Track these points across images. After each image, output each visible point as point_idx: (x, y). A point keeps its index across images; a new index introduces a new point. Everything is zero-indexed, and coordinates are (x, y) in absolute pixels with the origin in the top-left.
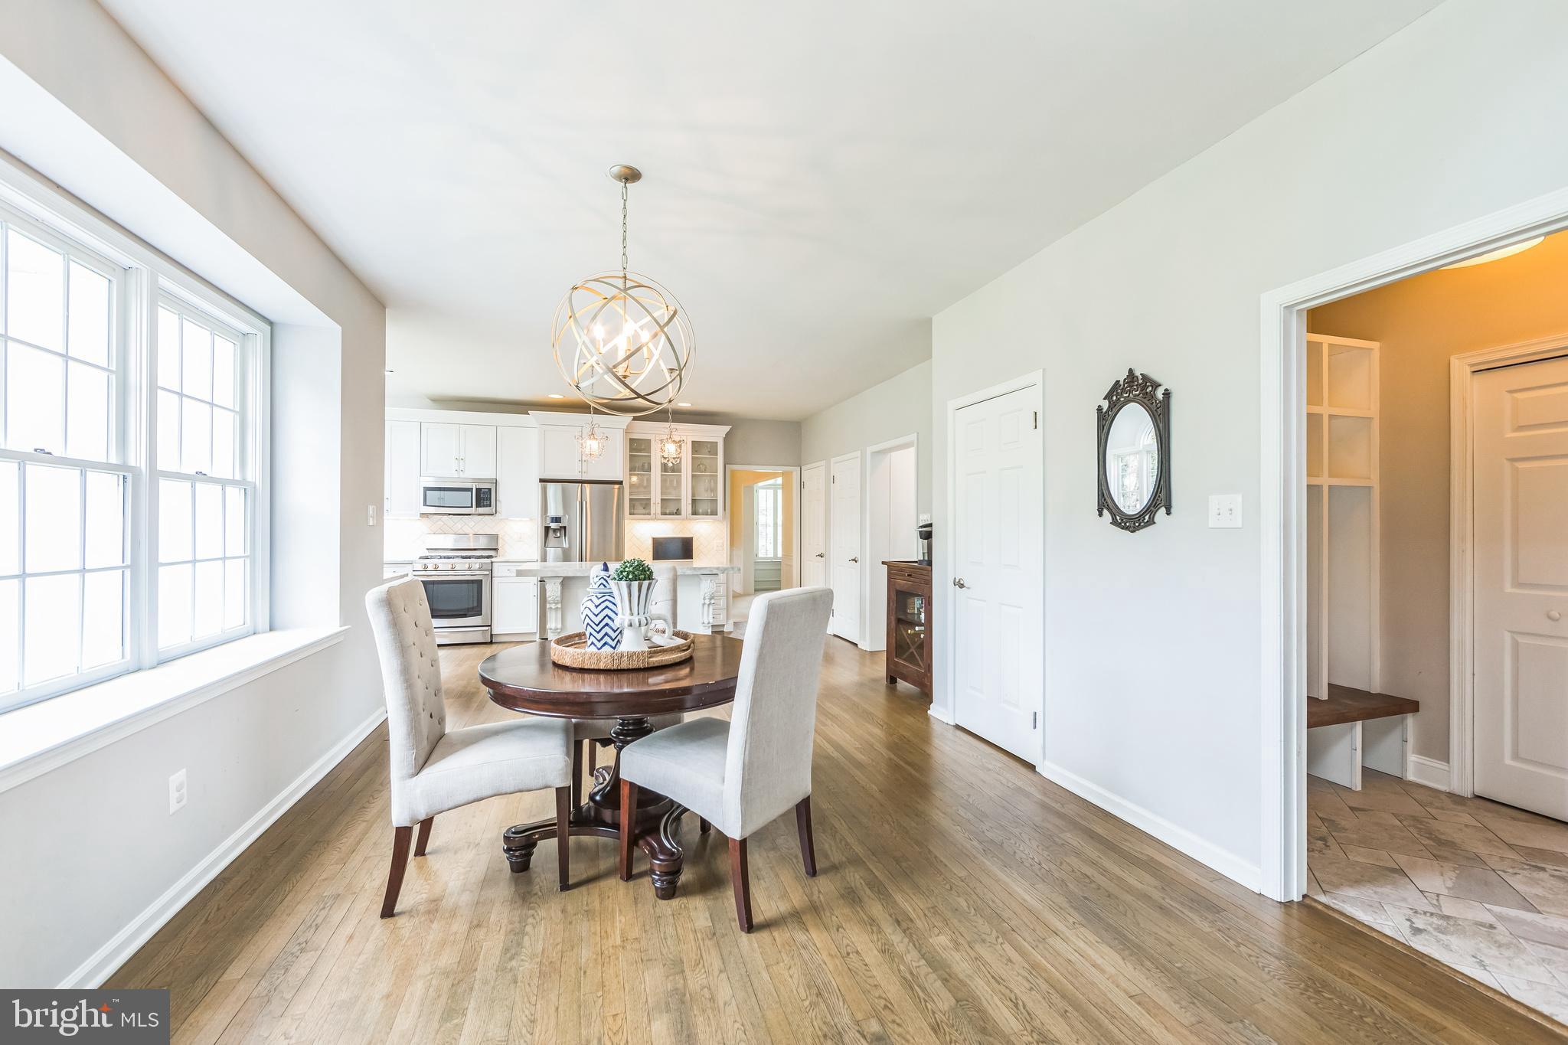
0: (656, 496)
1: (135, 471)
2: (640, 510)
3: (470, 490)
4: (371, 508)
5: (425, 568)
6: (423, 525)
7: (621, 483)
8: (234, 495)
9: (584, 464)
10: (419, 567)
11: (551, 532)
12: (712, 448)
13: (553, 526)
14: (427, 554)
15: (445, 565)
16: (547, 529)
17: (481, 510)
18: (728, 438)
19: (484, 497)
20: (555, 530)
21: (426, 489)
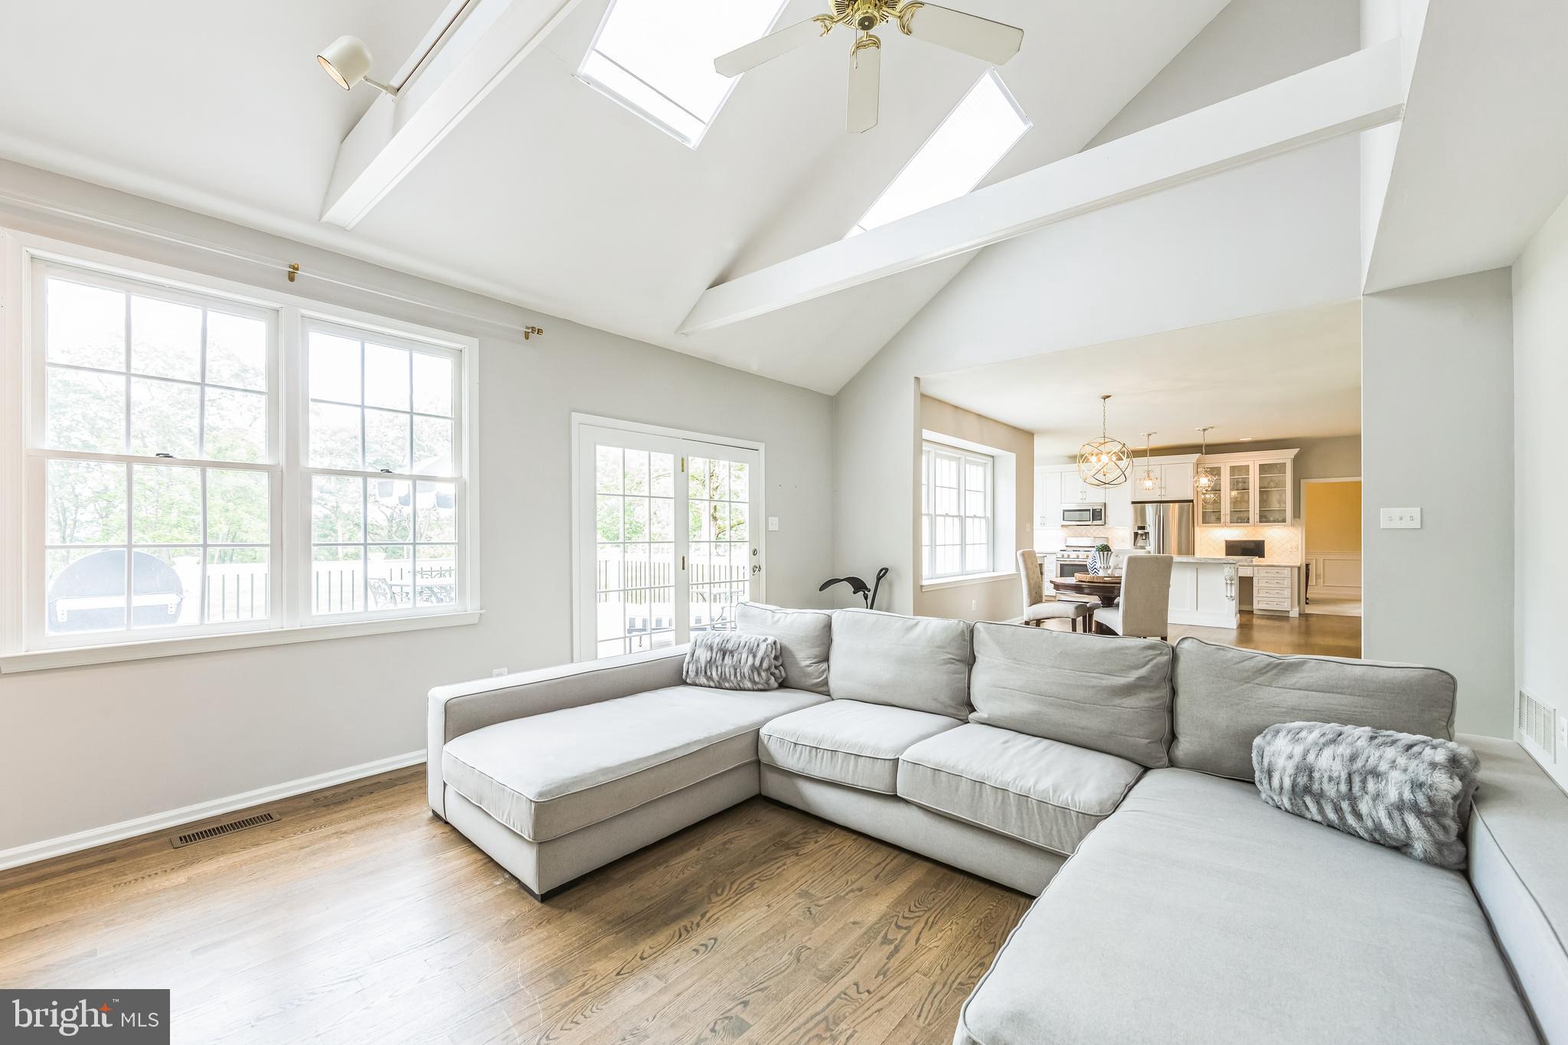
0: (1226, 508)
1: (961, 516)
2: (1213, 518)
3: (1089, 510)
4: (1027, 524)
5: (1063, 556)
6: (1063, 532)
7: (1192, 501)
8: (983, 521)
9: (1163, 490)
10: (1060, 556)
11: (1139, 536)
12: (1280, 468)
13: (1140, 532)
14: (1065, 548)
15: (1073, 555)
16: (1136, 534)
17: (1095, 522)
18: (1296, 460)
19: (1097, 515)
20: (1142, 535)
21: (1064, 511)
